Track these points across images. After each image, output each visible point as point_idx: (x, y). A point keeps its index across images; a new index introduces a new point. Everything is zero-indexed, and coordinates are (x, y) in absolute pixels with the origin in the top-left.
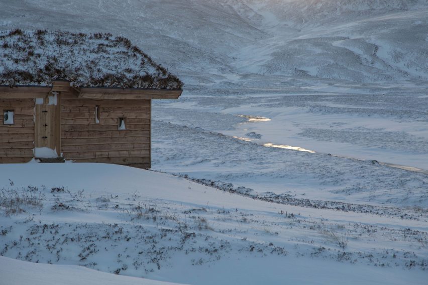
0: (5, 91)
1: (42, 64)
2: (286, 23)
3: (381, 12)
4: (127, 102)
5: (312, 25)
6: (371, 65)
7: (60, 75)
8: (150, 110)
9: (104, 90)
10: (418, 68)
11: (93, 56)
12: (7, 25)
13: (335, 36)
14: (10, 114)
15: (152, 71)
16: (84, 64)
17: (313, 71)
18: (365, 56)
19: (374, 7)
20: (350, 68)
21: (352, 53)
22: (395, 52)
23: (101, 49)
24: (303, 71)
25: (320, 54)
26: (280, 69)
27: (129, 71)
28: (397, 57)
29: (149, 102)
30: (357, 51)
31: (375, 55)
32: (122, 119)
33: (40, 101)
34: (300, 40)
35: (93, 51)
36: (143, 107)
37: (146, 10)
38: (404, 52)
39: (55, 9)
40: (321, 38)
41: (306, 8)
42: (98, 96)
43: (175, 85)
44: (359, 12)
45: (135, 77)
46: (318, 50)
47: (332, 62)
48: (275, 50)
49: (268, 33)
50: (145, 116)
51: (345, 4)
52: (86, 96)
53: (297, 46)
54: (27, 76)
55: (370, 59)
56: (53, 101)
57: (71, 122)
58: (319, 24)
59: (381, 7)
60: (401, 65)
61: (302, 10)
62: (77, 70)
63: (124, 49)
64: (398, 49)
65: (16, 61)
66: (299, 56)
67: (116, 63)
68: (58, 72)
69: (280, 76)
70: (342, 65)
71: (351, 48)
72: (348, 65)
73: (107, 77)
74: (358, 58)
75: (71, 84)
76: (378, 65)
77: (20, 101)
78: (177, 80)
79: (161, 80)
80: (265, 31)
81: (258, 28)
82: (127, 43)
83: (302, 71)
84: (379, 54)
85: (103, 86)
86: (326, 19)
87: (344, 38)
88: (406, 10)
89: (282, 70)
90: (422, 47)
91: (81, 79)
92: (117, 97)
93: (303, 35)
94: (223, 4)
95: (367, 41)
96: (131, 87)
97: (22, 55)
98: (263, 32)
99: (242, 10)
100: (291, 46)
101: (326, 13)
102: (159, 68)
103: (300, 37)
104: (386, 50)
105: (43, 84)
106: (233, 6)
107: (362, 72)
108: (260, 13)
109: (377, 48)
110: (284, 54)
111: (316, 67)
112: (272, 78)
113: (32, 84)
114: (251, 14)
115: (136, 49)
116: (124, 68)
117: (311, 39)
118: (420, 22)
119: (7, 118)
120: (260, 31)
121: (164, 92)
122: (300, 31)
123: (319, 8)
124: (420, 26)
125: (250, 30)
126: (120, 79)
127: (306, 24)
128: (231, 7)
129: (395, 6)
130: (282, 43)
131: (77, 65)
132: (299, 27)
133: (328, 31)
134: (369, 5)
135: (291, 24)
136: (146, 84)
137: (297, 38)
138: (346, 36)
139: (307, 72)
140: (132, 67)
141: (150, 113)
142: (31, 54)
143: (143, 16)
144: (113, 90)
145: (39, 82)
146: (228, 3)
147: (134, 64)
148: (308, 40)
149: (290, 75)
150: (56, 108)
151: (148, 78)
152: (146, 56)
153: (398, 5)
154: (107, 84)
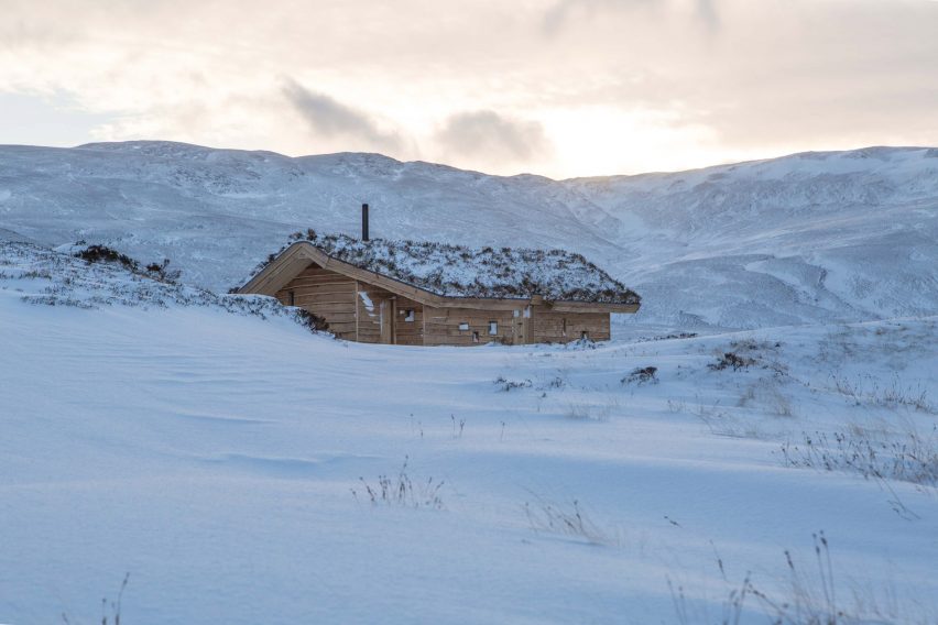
0: (495, 303)
1: (520, 279)
2: (662, 232)
3: (830, 209)
4: (590, 316)
5: (708, 235)
6: (814, 304)
7: (535, 288)
8: (609, 323)
9: (573, 304)
10: (898, 308)
11: (557, 272)
12: (171, 243)
13: (749, 253)
14: (493, 326)
15: (611, 286)
16: (553, 279)
17: (712, 315)
18: (804, 288)
19: (818, 201)
20: (779, 310)
21: (780, 282)
22: (856, 280)
23: (561, 265)
24: (695, 317)
25: (723, 286)
26: (654, 314)
27: (593, 286)
28: (862, 288)
29: (608, 316)
30: (790, 278)
31: (821, 286)
32: (584, 332)
33: (516, 314)
34: (688, 262)
35: (555, 267)
36: (603, 321)
37: (414, 213)
38: (873, 279)
39: (254, 214)
40: (726, 258)
41: (696, 205)
42: (567, 309)
43: (634, 299)
44: (792, 210)
45: (599, 292)
46: (721, 279)
47: (746, 299)
48: (644, 280)
49: (631, 250)
50: (604, 330)
51: (766, 197)
52: (558, 309)
53: (682, 272)
54: (511, 290)
55: (813, 294)
56: (527, 314)
57: (543, 334)
58: (719, 233)
59: (831, 201)
60: (868, 303)
61: (690, 209)
62: (549, 284)
63: (582, 265)
64: (863, 275)
65: (499, 276)
66: (686, 291)
67: (578, 279)
68: (535, 286)
69: (654, 325)
70: (764, 305)
71: (778, 275)
72: (774, 305)
73: (575, 292)
74: (790, 292)
75: (545, 298)
76: (827, 304)
77: (501, 313)
78: (634, 295)
79: (621, 294)
80: (625, 246)
81: (613, 242)
82: (582, 259)
83: (692, 315)
84: (828, 283)
85: (572, 300)
86: (734, 223)
87: (766, 258)
88: (875, 205)
89: (658, 314)
90: (905, 272)
91: (553, 293)
92: (583, 311)
93: (691, 252)
94: (548, 200)
95: (807, 261)
96: (595, 300)
97: (501, 271)
98: (621, 249)
99: (583, 211)
100: (670, 273)
101: (731, 213)
102: (617, 283)
103: (687, 258)
104: (840, 278)
105: (525, 297)
106: (567, 203)
107: (799, 316)
108: (613, 215)
109: (824, 274)
110: (660, 287)
111: (716, 309)
112: (639, 328)
113: (515, 297)
114: (600, 218)
115: (592, 266)
116: (587, 283)
117: (708, 260)
118: (900, 227)
119: (490, 328)
120: (615, 246)
121: (624, 306)
122: (686, 245)
123: (719, 204)
124: (900, 234)
125: (597, 245)
126: (586, 293)
127: (697, 234)
128: (563, 206)
129: (854, 199)
130: (656, 267)
131: (547, 280)
132: (684, 238)
133: (735, 244)
134: (809, 198)
135: (670, 233)
136: (609, 298)
137: (682, 259)
138: (770, 253)
139: (703, 317)
140: (593, 282)
141: (609, 328)
142: (507, 269)
143: (408, 223)
144: (580, 304)
145: (521, 295)
146: (558, 199)
147: (594, 279)
148: (702, 262)
149: (671, 324)
150: (530, 321)
151: (609, 293)
152: (602, 272)
153: (861, 196)
154: (576, 298)
